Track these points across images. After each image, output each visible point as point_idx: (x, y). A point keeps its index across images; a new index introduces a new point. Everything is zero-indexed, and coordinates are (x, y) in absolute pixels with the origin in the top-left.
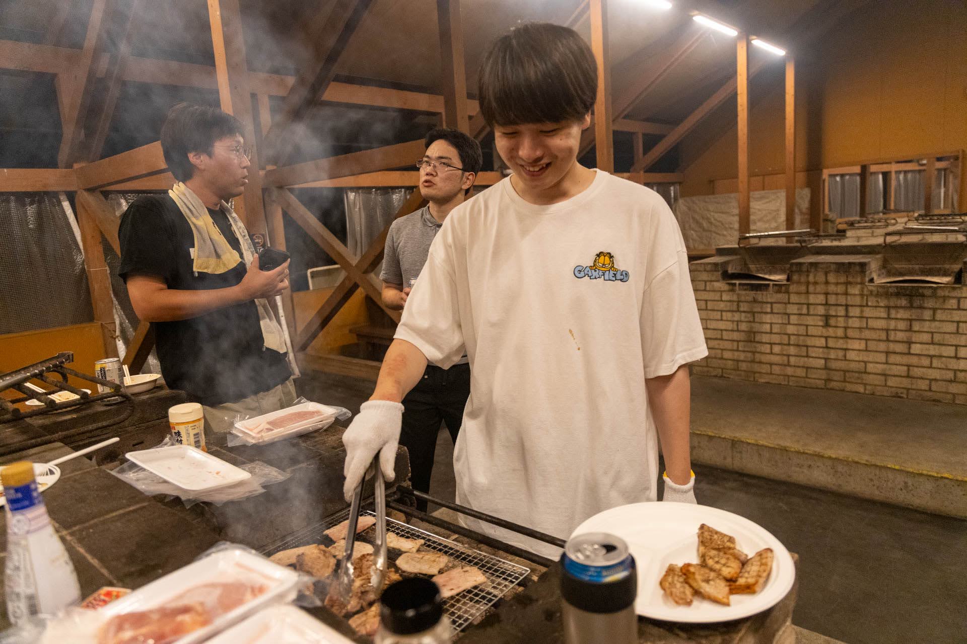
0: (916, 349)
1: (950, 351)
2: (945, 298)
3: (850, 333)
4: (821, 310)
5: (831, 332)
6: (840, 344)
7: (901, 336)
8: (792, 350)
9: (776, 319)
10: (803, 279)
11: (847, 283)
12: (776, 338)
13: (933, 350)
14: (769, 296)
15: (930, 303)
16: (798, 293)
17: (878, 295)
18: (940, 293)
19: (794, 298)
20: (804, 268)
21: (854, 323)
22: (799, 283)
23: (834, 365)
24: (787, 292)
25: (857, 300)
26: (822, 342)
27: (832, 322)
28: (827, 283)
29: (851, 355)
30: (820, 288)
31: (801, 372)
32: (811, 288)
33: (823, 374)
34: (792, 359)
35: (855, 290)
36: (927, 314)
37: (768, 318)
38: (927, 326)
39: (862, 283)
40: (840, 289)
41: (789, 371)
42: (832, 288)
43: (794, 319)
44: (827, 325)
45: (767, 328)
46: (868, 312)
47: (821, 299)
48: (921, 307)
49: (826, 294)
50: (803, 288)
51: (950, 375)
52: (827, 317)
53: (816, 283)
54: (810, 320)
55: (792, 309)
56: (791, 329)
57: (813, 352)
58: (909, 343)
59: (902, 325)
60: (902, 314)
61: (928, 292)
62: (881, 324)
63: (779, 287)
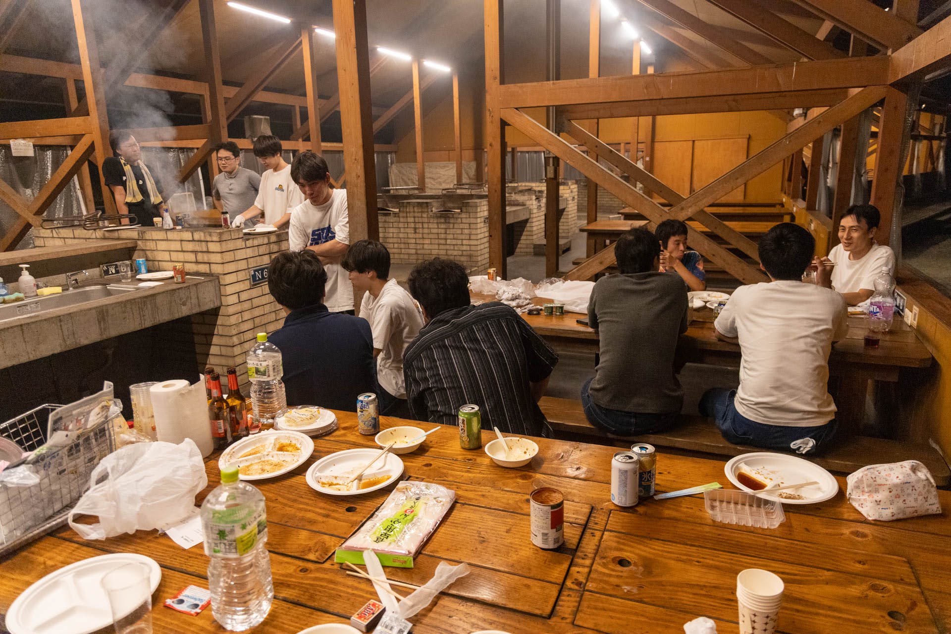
0: (449, 242)
1: (459, 242)
2: (457, 218)
3: (425, 236)
4: (412, 225)
5: (417, 236)
6: (421, 241)
7: (443, 236)
8: (402, 246)
9: (395, 230)
10: (405, 210)
11: (422, 212)
12: (395, 240)
13: (454, 242)
14: (391, 219)
15: (452, 221)
16: (403, 217)
17: (433, 218)
18: (455, 216)
19: (402, 220)
20: (405, 205)
21: (426, 231)
22: (403, 212)
23: (419, 252)
24: (399, 217)
25: (426, 220)
26: (413, 241)
27: (417, 231)
28: (414, 212)
29: (426, 246)
30: (412, 214)
31: (406, 257)
32: (408, 215)
33: (415, 257)
34: (403, 250)
35: (425, 215)
36: (451, 226)
37: (391, 230)
38: (452, 231)
39: (428, 212)
40: (419, 215)
41: (402, 256)
42: (416, 215)
43: (402, 230)
44: (415, 233)
45: (391, 235)
46: (431, 226)
47: (412, 220)
48: (449, 223)
49: (414, 217)
50: (405, 215)
51: (460, 253)
52: (415, 229)
53: (410, 212)
54: (409, 230)
55: (401, 225)
56: (401, 235)
57: (412, 246)
58: (446, 239)
59: (443, 231)
60: (443, 226)
61: (451, 216)
62: (435, 231)
63: (395, 213)
